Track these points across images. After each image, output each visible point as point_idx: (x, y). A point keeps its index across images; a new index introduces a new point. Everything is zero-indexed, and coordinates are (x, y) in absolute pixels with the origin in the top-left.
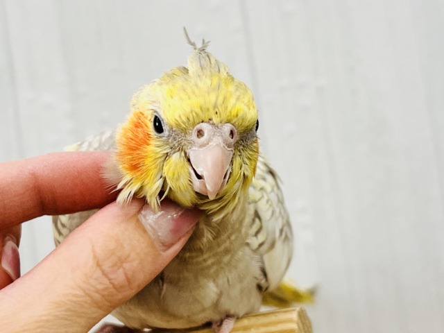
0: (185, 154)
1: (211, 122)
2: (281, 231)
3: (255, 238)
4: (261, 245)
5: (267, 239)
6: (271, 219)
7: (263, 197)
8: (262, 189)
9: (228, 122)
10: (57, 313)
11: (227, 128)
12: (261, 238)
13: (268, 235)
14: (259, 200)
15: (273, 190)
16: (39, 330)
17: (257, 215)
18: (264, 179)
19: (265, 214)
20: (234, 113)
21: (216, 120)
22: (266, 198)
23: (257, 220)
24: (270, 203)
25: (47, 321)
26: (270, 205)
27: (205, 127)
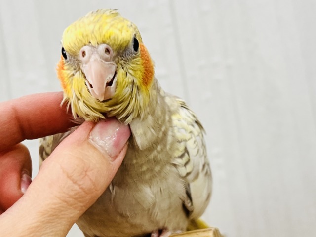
0: (82, 71)
1: (90, 44)
2: (204, 166)
3: (184, 168)
4: (188, 174)
5: (193, 170)
6: (196, 155)
7: (191, 138)
8: (191, 132)
9: (104, 43)
10: (43, 220)
11: (102, 48)
12: (189, 168)
13: (194, 167)
14: (189, 140)
15: (199, 135)
16: (32, 235)
17: (186, 151)
18: (193, 126)
19: (192, 151)
20: (107, 35)
21: (93, 43)
22: (193, 139)
23: (186, 154)
24: (196, 143)
25: (37, 227)
26: (197, 145)
27: (86, 49)
